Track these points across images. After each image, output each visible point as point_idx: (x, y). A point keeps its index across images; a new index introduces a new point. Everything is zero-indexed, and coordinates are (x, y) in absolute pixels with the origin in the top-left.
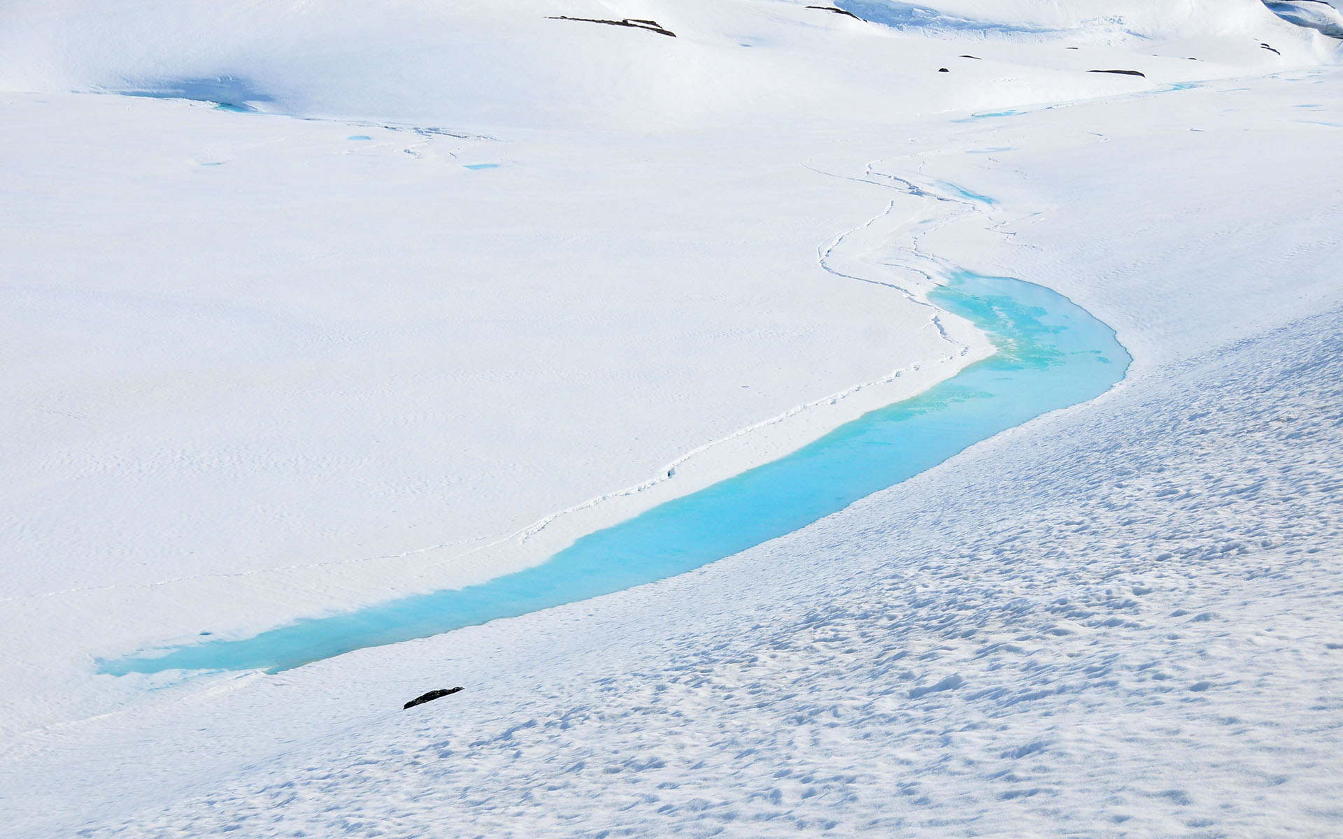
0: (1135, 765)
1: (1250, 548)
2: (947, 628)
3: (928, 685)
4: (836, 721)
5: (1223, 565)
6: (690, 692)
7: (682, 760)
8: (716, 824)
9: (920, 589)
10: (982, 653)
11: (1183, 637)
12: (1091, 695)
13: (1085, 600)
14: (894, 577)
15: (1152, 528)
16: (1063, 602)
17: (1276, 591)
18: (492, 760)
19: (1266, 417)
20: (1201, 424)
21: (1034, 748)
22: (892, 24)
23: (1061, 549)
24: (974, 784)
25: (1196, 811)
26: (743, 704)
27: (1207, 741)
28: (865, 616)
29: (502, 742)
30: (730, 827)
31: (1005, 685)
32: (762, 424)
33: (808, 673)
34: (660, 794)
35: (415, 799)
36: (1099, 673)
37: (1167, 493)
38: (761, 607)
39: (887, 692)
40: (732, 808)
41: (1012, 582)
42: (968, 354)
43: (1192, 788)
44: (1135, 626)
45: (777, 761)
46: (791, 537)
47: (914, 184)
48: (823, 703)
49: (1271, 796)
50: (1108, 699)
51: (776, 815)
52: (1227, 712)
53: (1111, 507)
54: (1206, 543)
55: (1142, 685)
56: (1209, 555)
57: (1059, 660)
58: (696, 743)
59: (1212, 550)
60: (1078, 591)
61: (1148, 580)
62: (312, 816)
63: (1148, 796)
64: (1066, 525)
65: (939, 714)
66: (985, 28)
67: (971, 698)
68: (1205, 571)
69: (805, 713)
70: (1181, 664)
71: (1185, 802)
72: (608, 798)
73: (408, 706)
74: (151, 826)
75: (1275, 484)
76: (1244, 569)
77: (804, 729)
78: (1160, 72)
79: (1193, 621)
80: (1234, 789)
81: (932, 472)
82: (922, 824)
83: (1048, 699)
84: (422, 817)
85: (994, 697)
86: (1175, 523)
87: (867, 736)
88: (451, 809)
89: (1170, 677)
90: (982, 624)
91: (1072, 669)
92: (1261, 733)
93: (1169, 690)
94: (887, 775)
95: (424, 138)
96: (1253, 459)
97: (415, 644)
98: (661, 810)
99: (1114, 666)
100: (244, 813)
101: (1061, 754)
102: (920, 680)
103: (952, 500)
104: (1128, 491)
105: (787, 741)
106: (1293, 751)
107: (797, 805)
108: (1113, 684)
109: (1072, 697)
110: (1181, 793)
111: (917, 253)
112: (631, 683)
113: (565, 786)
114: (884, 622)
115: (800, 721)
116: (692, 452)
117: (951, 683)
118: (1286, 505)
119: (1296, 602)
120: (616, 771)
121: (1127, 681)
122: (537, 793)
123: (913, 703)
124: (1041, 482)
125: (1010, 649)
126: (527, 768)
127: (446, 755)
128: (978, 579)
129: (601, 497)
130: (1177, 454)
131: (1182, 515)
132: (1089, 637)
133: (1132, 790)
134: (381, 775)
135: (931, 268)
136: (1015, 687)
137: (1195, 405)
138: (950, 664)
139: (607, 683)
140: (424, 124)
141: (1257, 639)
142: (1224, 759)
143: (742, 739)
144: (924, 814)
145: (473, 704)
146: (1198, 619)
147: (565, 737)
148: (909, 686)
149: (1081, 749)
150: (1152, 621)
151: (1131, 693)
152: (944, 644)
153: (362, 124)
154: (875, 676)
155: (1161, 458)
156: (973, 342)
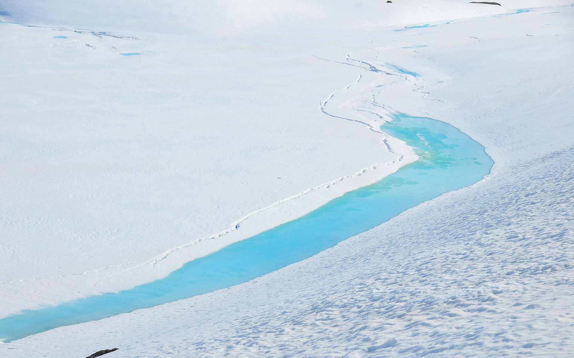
1: (558, 268)
2: (389, 313)
3: (378, 345)
5: (543, 277)
6: (246, 349)
9: (375, 291)
10: (409, 327)
11: (520, 318)
13: (466, 297)
14: (361, 284)
15: (504, 257)
16: (454, 298)
19: (568, 195)
20: (531, 199)
23: (453, 269)
26: (276, 356)
28: (345, 306)
31: (421, 344)
32: (289, 199)
33: (312, 338)
36: (473, 338)
37: (513, 237)
38: (287, 301)
39: (355, 349)
41: (426, 287)
42: (403, 160)
44: (493, 312)
46: (304, 262)
47: (373, 65)
50: (478, 353)
53: (481, 245)
54: (533, 265)
55: (496, 345)
56: (535, 272)
57: (451, 330)
59: (537, 269)
60: (462, 292)
61: (501, 285)
64: (456, 255)
67: (402, 352)
68: (533, 281)
70: (518, 333)
75: (572, 232)
76: (554, 280)
78: (509, 3)
79: (525, 309)
81: (383, 226)
83: (445, 352)
85: (415, 351)
86: (516, 254)
89: (512, 340)
90: (409, 311)
91: (458, 336)
93: (511, 347)
95: (97, 38)
96: (560, 219)
97: (91, 324)
99: (481, 334)
102: (374, 342)
103: (394, 241)
104: (491, 236)
108: (480, 344)
109: (457, 351)
111: (375, 104)
112: (214, 345)
114: (355, 309)
116: (249, 215)
117: (391, 344)
121: (488, 342)
123: (370, 355)
124: (443, 231)
125: (424, 324)
128: (407, 285)
129: (198, 240)
130: (518, 216)
131: (521, 250)
132: (468, 318)
135: (382, 112)
136: (426, 346)
137: (529, 188)
138: (391, 333)
139: (200, 345)
140: (98, 30)
141: (561, 319)
146: (528, 307)
148: (368, 345)
150: (503, 309)
151: (490, 349)
152: (388, 322)
153: (61, 29)
154: (349, 339)
155: (509, 218)
156: (405, 153)
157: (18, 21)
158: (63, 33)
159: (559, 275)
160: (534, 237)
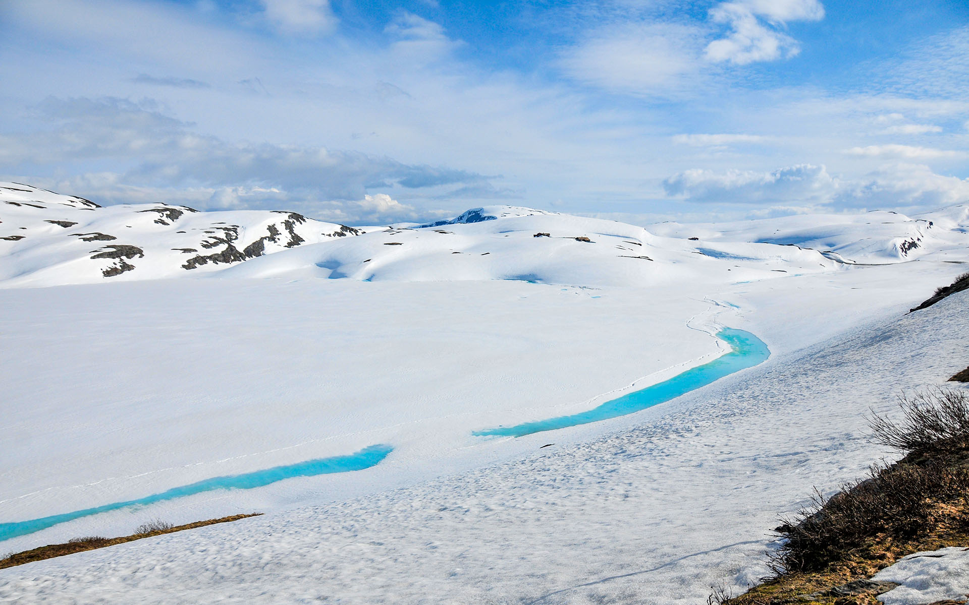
42: (724, 351)
47: (717, 302)
78: (791, 272)
111: (714, 322)
116: (640, 379)
135: (717, 326)
140: (582, 286)
156: (726, 348)
158: (566, 288)
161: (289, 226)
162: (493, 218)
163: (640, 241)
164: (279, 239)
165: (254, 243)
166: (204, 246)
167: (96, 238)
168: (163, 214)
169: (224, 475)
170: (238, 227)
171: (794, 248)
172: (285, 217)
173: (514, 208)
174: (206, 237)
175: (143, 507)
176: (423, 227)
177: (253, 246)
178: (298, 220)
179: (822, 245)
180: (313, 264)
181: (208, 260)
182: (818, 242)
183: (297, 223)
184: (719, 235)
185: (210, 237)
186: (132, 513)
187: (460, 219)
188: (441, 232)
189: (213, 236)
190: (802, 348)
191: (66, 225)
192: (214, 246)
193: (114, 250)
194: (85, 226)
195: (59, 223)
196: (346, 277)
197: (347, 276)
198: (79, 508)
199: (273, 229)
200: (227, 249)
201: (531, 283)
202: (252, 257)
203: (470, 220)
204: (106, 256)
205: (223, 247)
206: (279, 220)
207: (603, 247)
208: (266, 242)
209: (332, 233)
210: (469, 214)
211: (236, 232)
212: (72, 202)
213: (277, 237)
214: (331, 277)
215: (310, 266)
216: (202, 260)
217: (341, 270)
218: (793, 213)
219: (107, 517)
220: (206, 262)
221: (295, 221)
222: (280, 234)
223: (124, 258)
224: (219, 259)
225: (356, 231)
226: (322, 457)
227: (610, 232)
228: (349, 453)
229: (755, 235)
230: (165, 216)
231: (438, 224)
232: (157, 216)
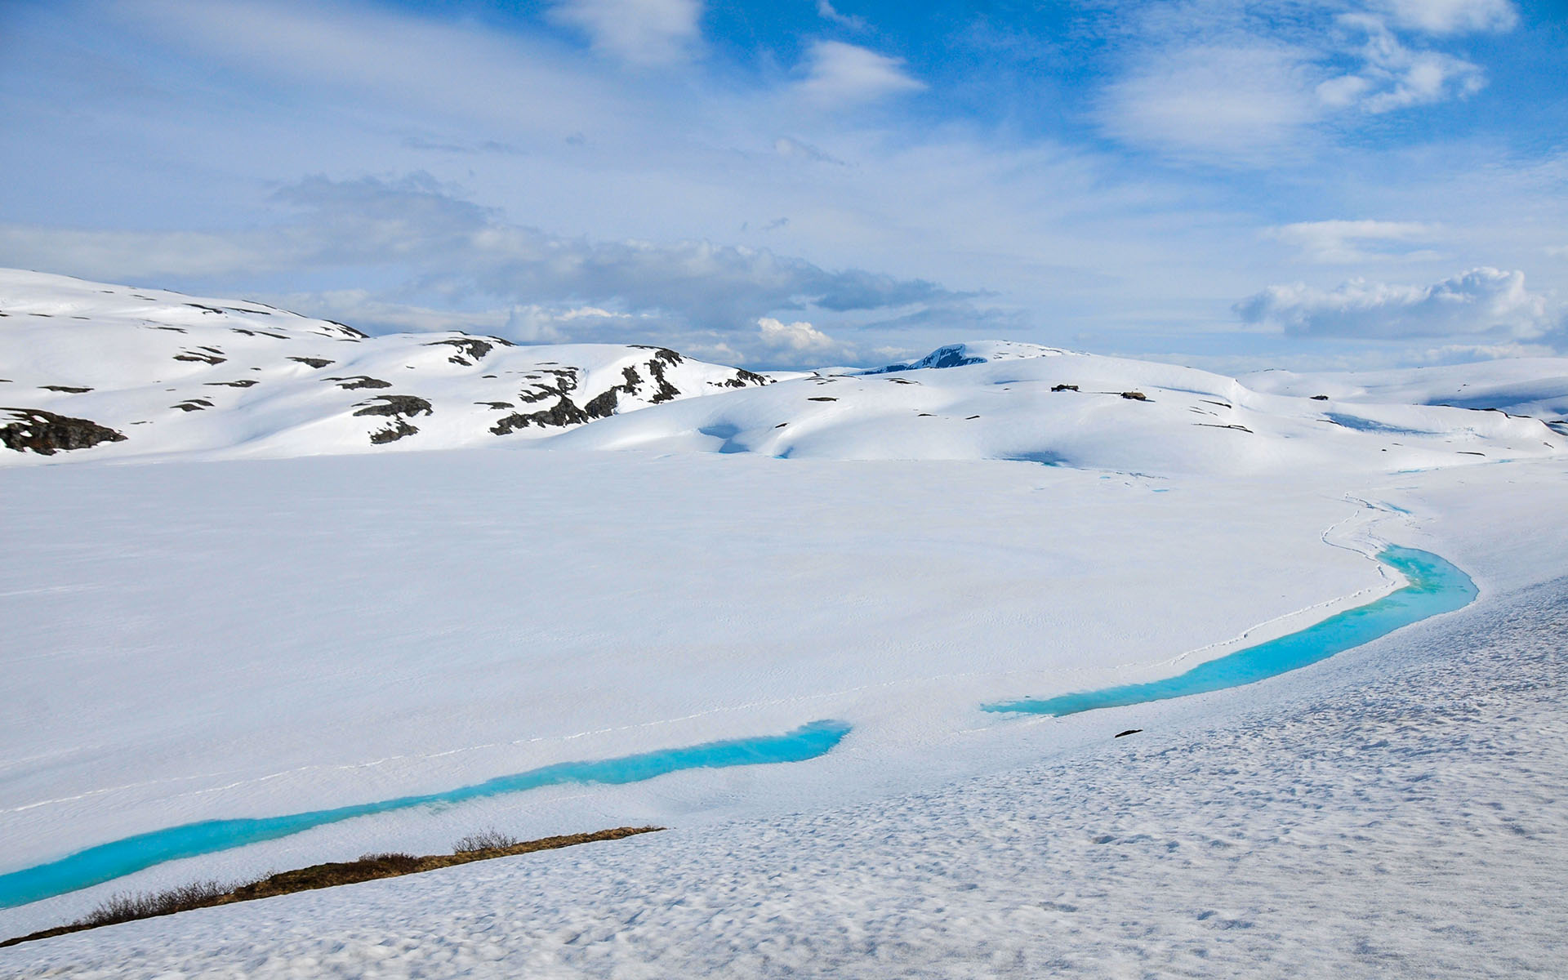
0: (1475, 789)
1: (1538, 686)
2: (1381, 717)
3: (1371, 744)
4: (1324, 758)
5: (1524, 694)
6: (1252, 740)
7: (1247, 771)
8: (1263, 802)
9: (1368, 698)
10: (1399, 730)
11: (1503, 729)
12: (1453, 754)
13: (1453, 707)
14: (1355, 691)
15: (1488, 674)
16: (1441, 708)
17: (1552, 708)
18: (1156, 764)
19: (1548, 622)
20: (1514, 624)
21: (1424, 777)
22: (1358, 428)
23: (1440, 682)
24: (1392, 793)
25: (1506, 814)
26: (1278, 747)
27: (1513, 780)
28: (1340, 709)
29: (1160, 756)
30: (1269, 804)
31: (1410, 746)
32: (1292, 614)
33: (1310, 734)
34: (1235, 786)
35: (1119, 779)
36: (1459, 743)
37: (1497, 657)
38: (1288, 702)
39: (1350, 746)
40: (1272, 796)
41: (1415, 697)
42: (1395, 585)
43: (1504, 802)
44: (1478, 722)
45: (1294, 775)
46: (1304, 669)
47: (1369, 503)
48: (1318, 749)
49: (1546, 808)
50: (1463, 757)
51: (1293, 800)
52: (1524, 766)
53: (1467, 663)
54: (1516, 683)
55: (1480, 751)
56: (1517, 689)
57: (1439, 736)
58: (1254, 764)
59: (1519, 687)
60: (1449, 703)
61: (1485, 699)
62: (1073, 782)
63: (1481, 804)
64: (1444, 670)
65: (1376, 758)
66: (1405, 431)
67: (1392, 752)
68: (1515, 697)
69: (1309, 753)
70: (1501, 741)
71: (1500, 809)
72: (1211, 786)
73: (1116, 737)
74: (1003, 779)
75: (1552, 656)
76: (1535, 697)
77: (1308, 761)
78: (1493, 454)
79: (1508, 721)
80: (1526, 804)
81: (1375, 641)
82: (1365, 810)
83: (1432, 754)
84: (1123, 787)
85: (1404, 752)
86: (1500, 673)
87: (1339, 766)
88: (1136, 785)
89: (1495, 748)
90: (1399, 716)
91: (1445, 741)
92: (1541, 777)
93: (1495, 754)
94: (1349, 785)
95: (1135, 478)
96: (1541, 643)
97: (1122, 708)
98: (1235, 794)
99: (1467, 740)
100: (1042, 778)
101: (1438, 782)
102: (1367, 742)
103: (1385, 656)
104: (1476, 655)
105: (1299, 766)
106: (1558, 787)
107: (1303, 797)
108: (1465, 749)
109: (1444, 754)
110: (1498, 804)
111: (1370, 536)
112: (1223, 734)
113: (1191, 779)
114: (1350, 712)
115: (1306, 757)
116: (1256, 626)
117: (1383, 744)
118: (1559, 666)
119: (1562, 714)
120: (1215, 774)
121: (1473, 748)
122: (1177, 781)
123: (1363, 752)
124: (1431, 649)
125: (1413, 729)
126: (1172, 769)
127: (1134, 760)
128: (1397, 694)
129: (1212, 645)
130: (1501, 638)
131: (1504, 669)
132: (1454, 726)
133: (1473, 801)
134: (1104, 767)
135: (1377, 543)
136: (1415, 748)
137: (1511, 615)
138: (1382, 735)
139: (1211, 733)
140: (1134, 471)
141: (1541, 732)
142: (1521, 789)
143: (1277, 763)
144: (1367, 806)
145: (1148, 738)
146: (1511, 720)
147: (1191, 756)
148: (1361, 744)
149: (1448, 780)
150: (1487, 720)
151: (1474, 754)
152: (1380, 725)
153: (1107, 472)
154: (1344, 738)
155: (1493, 640)
156: (1398, 579)
157: (1074, 466)
158: (1108, 475)
159: (1540, 693)
160: (1516, 658)
161: (656, 369)
162: (981, 360)
163: (1229, 401)
164: (640, 390)
165: (601, 396)
166: (525, 399)
167: (361, 385)
168: (462, 348)
169: (576, 759)
170: (577, 369)
171: (1498, 415)
172: (650, 355)
173: (1014, 345)
174: (527, 384)
175: (451, 806)
176: (867, 373)
177: (600, 401)
178: (670, 360)
179: (1546, 410)
180: (695, 430)
181: (530, 421)
182: (1536, 405)
183: (669, 365)
184: (1360, 392)
185: (534, 385)
186: (433, 814)
187: (927, 362)
188: (899, 382)
189: (538, 383)
190: (1539, 583)
191: (317, 364)
192: (540, 399)
193: (389, 403)
194: (346, 366)
195: (307, 361)
196: (748, 451)
197: (749, 448)
198: (350, 803)
199: (631, 375)
200: (560, 404)
201: (1049, 467)
202: (598, 417)
203: (942, 364)
204: (376, 412)
205: (554, 401)
206: (640, 360)
207: (1165, 409)
208: (620, 394)
209: (724, 382)
210: (941, 355)
211: (574, 378)
212: (327, 329)
213: (638, 386)
214: (722, 451)
215: (689, 432)
216: (521, 421)
217: (739, 439)
218: (1486, 358)
219: (394, 819)
220: (526, 424)
221: (666, 361)
222: (642, 381)
223: (402, 415)
224: (547, 419)
225: (761, 379)
226: (735, 737)
227: (1178, 384)
228: (779, 732)
229: (1425, 393)
230: (465, 351)
231: (891, 369)
232: (453, 351)
